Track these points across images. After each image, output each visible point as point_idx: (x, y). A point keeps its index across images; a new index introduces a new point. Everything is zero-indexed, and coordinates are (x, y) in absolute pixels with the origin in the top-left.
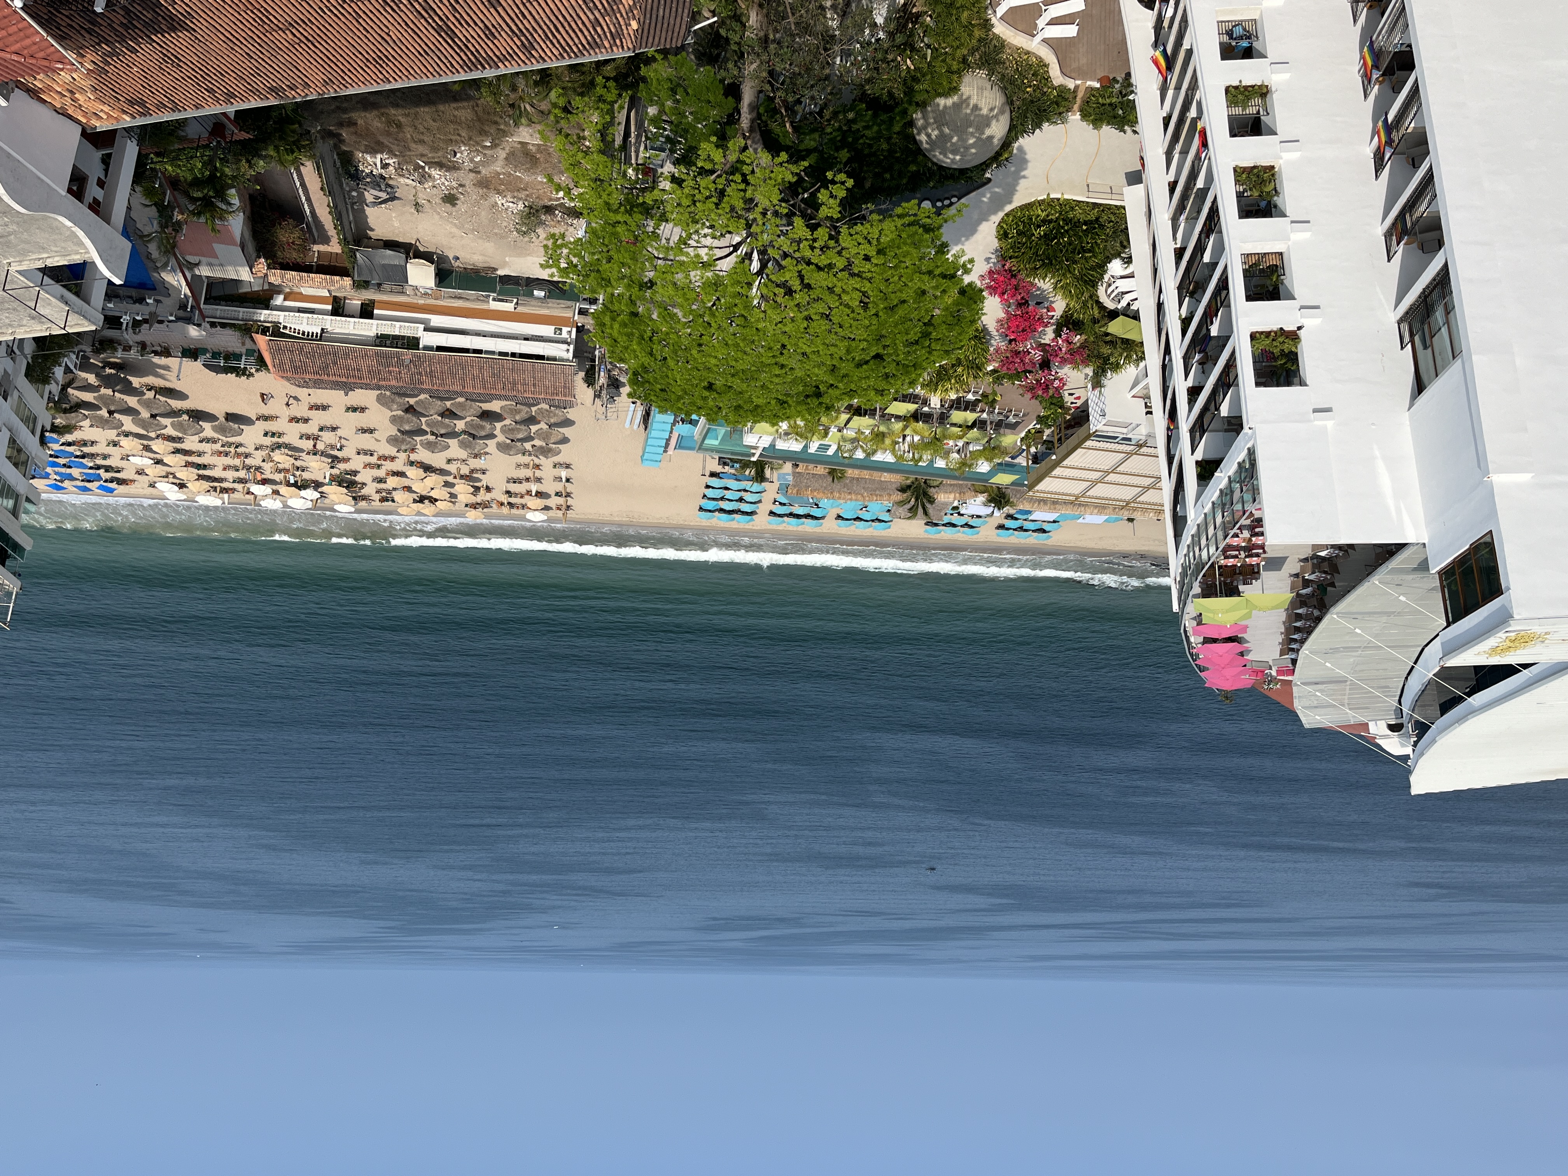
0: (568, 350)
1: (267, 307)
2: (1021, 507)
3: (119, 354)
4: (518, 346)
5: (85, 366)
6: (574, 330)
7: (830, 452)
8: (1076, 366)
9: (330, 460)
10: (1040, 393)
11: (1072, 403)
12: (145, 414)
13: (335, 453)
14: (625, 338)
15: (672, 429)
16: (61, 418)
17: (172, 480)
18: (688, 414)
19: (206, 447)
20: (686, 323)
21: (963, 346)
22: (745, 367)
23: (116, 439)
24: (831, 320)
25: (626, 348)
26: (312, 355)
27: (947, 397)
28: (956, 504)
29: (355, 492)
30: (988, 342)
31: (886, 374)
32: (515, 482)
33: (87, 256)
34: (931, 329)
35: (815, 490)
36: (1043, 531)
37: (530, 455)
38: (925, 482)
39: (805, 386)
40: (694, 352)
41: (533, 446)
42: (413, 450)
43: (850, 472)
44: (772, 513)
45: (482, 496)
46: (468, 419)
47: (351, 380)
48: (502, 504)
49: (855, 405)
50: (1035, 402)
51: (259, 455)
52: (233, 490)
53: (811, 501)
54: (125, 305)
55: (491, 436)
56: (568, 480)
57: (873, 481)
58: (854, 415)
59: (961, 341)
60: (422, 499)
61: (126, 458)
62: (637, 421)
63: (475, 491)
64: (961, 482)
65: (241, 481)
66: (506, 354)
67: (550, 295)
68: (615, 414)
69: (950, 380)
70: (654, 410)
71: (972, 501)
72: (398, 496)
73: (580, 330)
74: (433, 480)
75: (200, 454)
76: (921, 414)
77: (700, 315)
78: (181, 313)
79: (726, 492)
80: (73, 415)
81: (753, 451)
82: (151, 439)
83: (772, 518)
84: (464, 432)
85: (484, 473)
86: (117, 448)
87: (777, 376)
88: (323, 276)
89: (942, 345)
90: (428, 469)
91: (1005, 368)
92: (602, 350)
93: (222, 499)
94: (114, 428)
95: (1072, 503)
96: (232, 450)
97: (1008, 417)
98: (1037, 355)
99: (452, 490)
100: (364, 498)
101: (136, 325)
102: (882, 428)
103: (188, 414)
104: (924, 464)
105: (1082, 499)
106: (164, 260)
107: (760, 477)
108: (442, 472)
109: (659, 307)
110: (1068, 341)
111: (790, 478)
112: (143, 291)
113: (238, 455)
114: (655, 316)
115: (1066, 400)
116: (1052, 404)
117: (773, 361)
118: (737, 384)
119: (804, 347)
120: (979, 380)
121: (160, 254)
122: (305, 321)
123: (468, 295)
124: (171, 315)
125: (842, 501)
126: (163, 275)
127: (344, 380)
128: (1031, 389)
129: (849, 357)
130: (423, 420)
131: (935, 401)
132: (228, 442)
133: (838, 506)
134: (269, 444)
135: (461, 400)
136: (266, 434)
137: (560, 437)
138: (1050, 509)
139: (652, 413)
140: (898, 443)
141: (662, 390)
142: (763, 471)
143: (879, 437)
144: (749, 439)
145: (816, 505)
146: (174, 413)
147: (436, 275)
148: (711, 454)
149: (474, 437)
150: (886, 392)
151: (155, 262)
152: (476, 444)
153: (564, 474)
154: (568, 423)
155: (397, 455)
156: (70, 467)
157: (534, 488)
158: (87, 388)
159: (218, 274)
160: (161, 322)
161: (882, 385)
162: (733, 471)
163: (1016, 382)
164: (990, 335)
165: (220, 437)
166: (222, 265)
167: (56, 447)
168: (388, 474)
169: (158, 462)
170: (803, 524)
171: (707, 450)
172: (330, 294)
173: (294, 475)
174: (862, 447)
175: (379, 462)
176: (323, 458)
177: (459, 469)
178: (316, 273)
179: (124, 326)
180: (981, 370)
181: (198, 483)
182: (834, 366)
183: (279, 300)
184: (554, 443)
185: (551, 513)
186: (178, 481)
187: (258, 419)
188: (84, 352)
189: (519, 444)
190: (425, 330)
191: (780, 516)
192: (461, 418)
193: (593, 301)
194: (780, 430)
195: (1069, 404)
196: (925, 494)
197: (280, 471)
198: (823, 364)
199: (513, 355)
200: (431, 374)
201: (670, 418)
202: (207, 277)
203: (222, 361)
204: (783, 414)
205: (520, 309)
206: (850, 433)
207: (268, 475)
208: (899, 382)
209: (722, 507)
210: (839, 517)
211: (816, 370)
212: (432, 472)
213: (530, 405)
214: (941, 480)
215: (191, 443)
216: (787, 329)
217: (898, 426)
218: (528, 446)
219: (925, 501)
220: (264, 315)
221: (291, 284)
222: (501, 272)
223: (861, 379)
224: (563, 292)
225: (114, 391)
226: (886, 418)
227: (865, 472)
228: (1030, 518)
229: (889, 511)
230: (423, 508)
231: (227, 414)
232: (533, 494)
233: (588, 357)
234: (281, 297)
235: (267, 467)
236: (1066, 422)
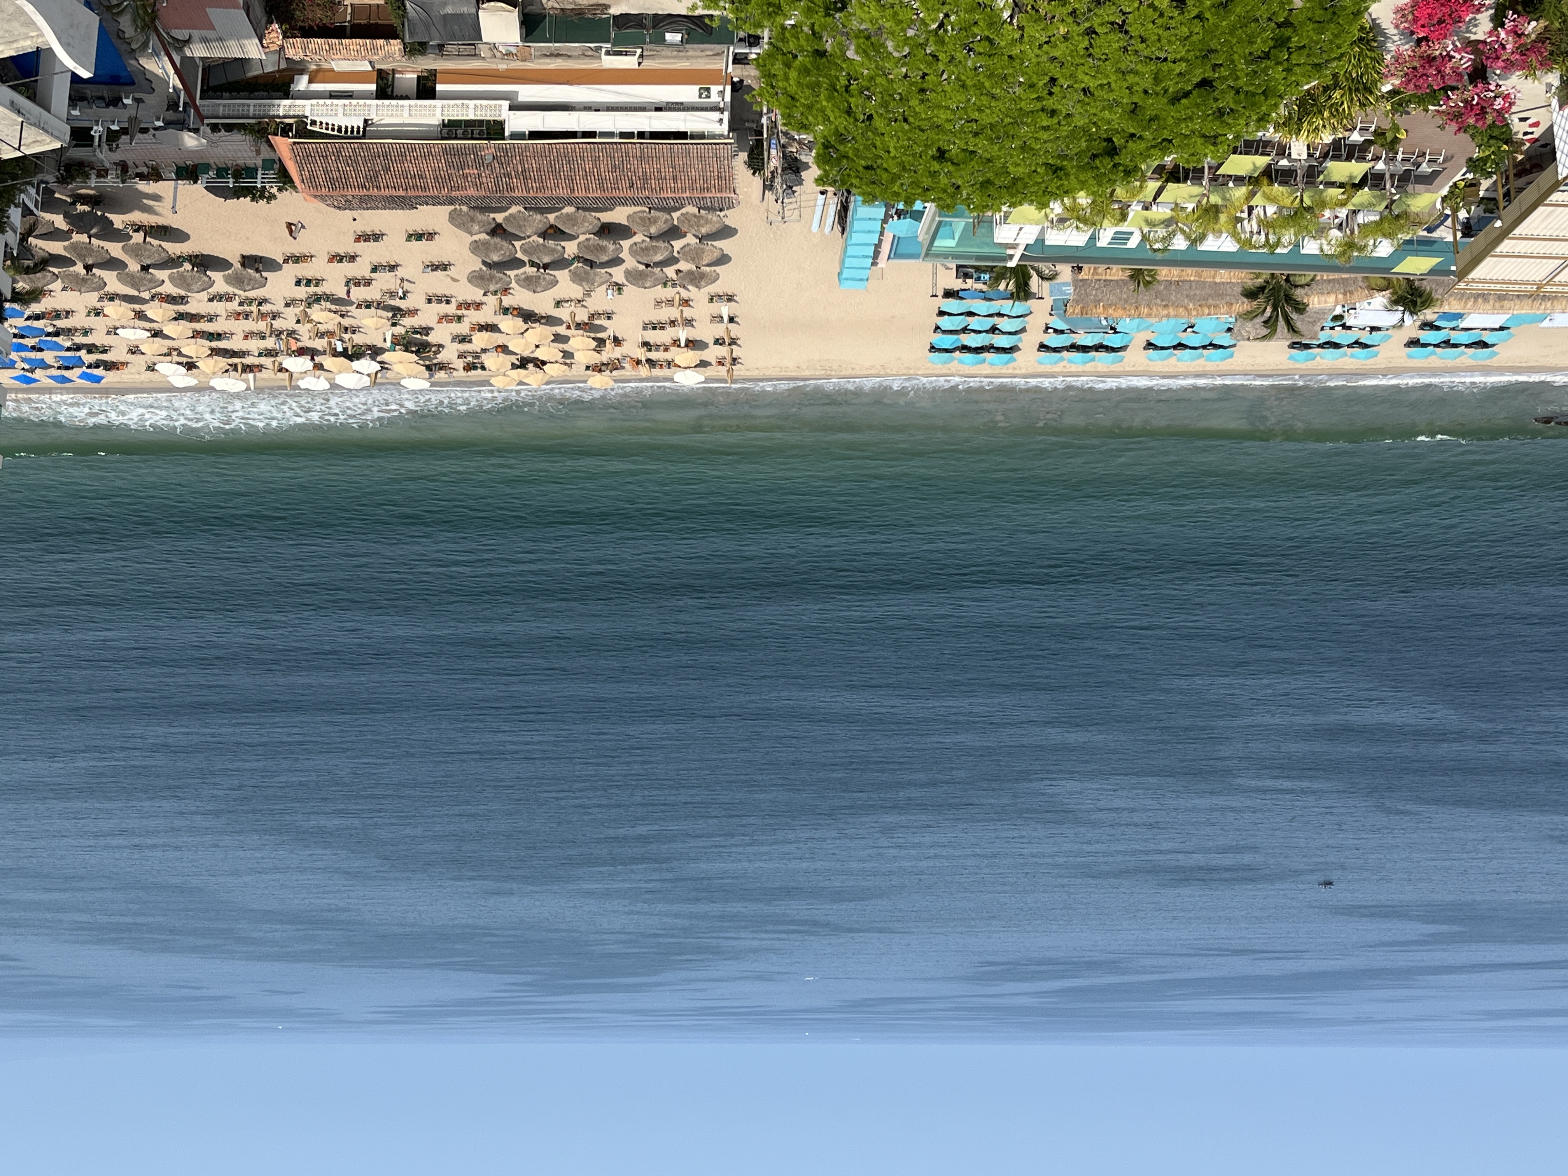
0: (721, 120)
1: (287, 95)
2: (1446, 308)
3: (93, 182)
4: (647, 121)
5: (49, 203)
6: (728, 88)
7: (1133, 242)
8: (1530, 71)
9: (390, 314)
10: (1471, 121)
11: (1526, 134)
12: (134, 267)
13: (397, 303)
14: (808, 92)
15: (883, 228)
16: (25, 281)
17: (176, 359)
18: (909, 202)
19: (218, 307)
20: (900, 60)
21: (1342, 55)
22: (995, 119)
23: (98, 305)
24: (1126, 32)
25: (810, 107)
26: (352, 160)
27: (1317, 141)
28: (1338, 311)
29: (429, 358)
30: (1382, 45)
31: (1219, 109)
32: (654, 328)
33: (40, 40)
34: (1288, 32)
35: (1110, 305)
36: (1483, 345)
37: (674, 285)
38: (1287, 280)
39: (1091, 138)
40: (914, 102)
41: (678, 272)
42: (506, 291)
43: (1164, 273)
44: (1043, 347)
45: (610, 353)
46: (582, 238)
47: (411, 193)
48: (638, 362)
49: (1169, 166)
50: (1464, 137)
51: (291, 313)
52: (260, 367)
53: (1104, 323)
54: (95, 111)
55: (617, 261)
56: (731, 320)
57: (1201, 284)
58: (1167, 181)
59: (1339, 47)
60: (523, 363)
61: (113, 331)
62: (830, 221)
63: (598, 346)
64: (1345, 276)
65: (270, 353)
66: (630, 135)
67: (690, 39)
68: (797, 212)
69: (1321, 113)
70: (856, 200)
71: (1365, 304)
72: (491, 360)
73: (737, 87)
74: (539, 332)
75: (211, 319)
76: (1277, 171)
77: (921, 44)
78: (171, 115)
79: (970, 319)
80: (38, 275)
81: (1010, 252)
82: (143, 301)
83: (1043, 354)
84: (578, 258)
85: (609, 318)
86: (100, 318)
87: (1046, 128)
88: (361, 41)
89: (1308, 56)
90: (529, 317)
91: (1412, 86)
92: (772, 115)
93: (246, 381)
94: (94, 290)
95: (1530, 296)
96: (254, 308)
97: (1419, 165)
98: (1464, 61)
99: (566, 347)
100: (442, 367)
101: (112, 137)
102: (1215, 199)
103: (190, 261)
104: (1285, 251)
105: (1548, 288)
106: (142, 39)
107: (1023, 292)
108: (550, 320)
109: (857, 37)
110: (1516, 33)
111: (1070, 290)
112: (117, 88)
113: (262, 316)
114: (850, 54)
115: (1514, 130)
116: (1491, 137)
117: (1039, 105)
118: (982, 146)
119: (1086, 79)
120: (1369, 109)
121: (136, 30)
122: (341, 110)
123: (570, 49)
124: (158, 119)
125: (1153, 320)
126: (143, 61)
127: (401, 193)
128: (1455, 116)
129: (1158, 89)
130: (518, 244)
131: (1298, 149)
132: (247, 298)
133: (1147, 328)
134: (303, 296)
135: (569, 210)
136: (298, 283)
137: (716, 254)
138: (1494, 308)
139: (851, 206)
140: (1240, 220)
141: (867, 168)
142: (1027, 284)
143: (1210, 213)
144: (1003, 234)
145: (1112, 328)
146: (172, 262)
147: (522, 23)
148: (946, 262)
149: (591, 264)
150: (1220, 139)
151: (130, 44)
152: (596, 274)
153: (725, 310)
154: (727, 232)
155: (485, 299)
156: (41, 350)
157: (683, 334)
158: (54, 234)
159: (217, 52)
160: (144, 131)
161: (1213, 127)
162: (980, 286)
163: (1431, 107)
164: (1385, 35)
165: (237, 292)
166: (220, 39)
167: (20, 322)
168: (472, 329)
169: (157, 334)
170: (1093, 360)
171: (937, 256)
172: (373, 67)
173: (341, 340)
174: (1183, 231)
175: (459, 313)
176: (381, 312)
177: (573, 315)
178: (351, 37)
179: (97, 140)
180: (1371, 93)
181: (211, 361)
182: (1136, 104)
183: (302, 84)
184: (708, 265)
185: (710, 372)
186: (184, 360)
187: (286, 261)
188: (47, 183)
189: (657, 270)
190: (511, 108)
191: (1056, 350)
192: (572, 238)
193: (753, 40)
194: (1051, 216)
195: (1520, 136)
196: (1289, 299)
197: (321, 335)
198: (1118, 104)
199: (641, 135)
200: (524, 175)
201: (879, 212)
202: (201, 58)
203: (231, 180)
204: (1058, 188)
205: (647, 64)
206: (1161, 212)
207: (307, 343)
208: (1242, 122)
209: (966, 343)
210: (1150, 345)
211: (1107, 114)
212: (535, 321)
213: (669, 210)
214: (1312, 274)
215: (198, 303)
216: (1056, 53)
217: (1240, 192)
218: (670, 272)
219: (1288, 309)
220: (283, 107)
221: (317, 57)
222: (615, 11)
223: (1179, 121)
224: (708, 30)
225: (90, 237)
226: (1219, 181)
227: (1189, 270)
228: (1462, 325)
229: (1229, 330)
230: (526, 376)
231: (243, 257)
232: (683, 344)
233: (750, 129)
234: (305, 78)
235: (304, 330)
236: (1517, 165)
